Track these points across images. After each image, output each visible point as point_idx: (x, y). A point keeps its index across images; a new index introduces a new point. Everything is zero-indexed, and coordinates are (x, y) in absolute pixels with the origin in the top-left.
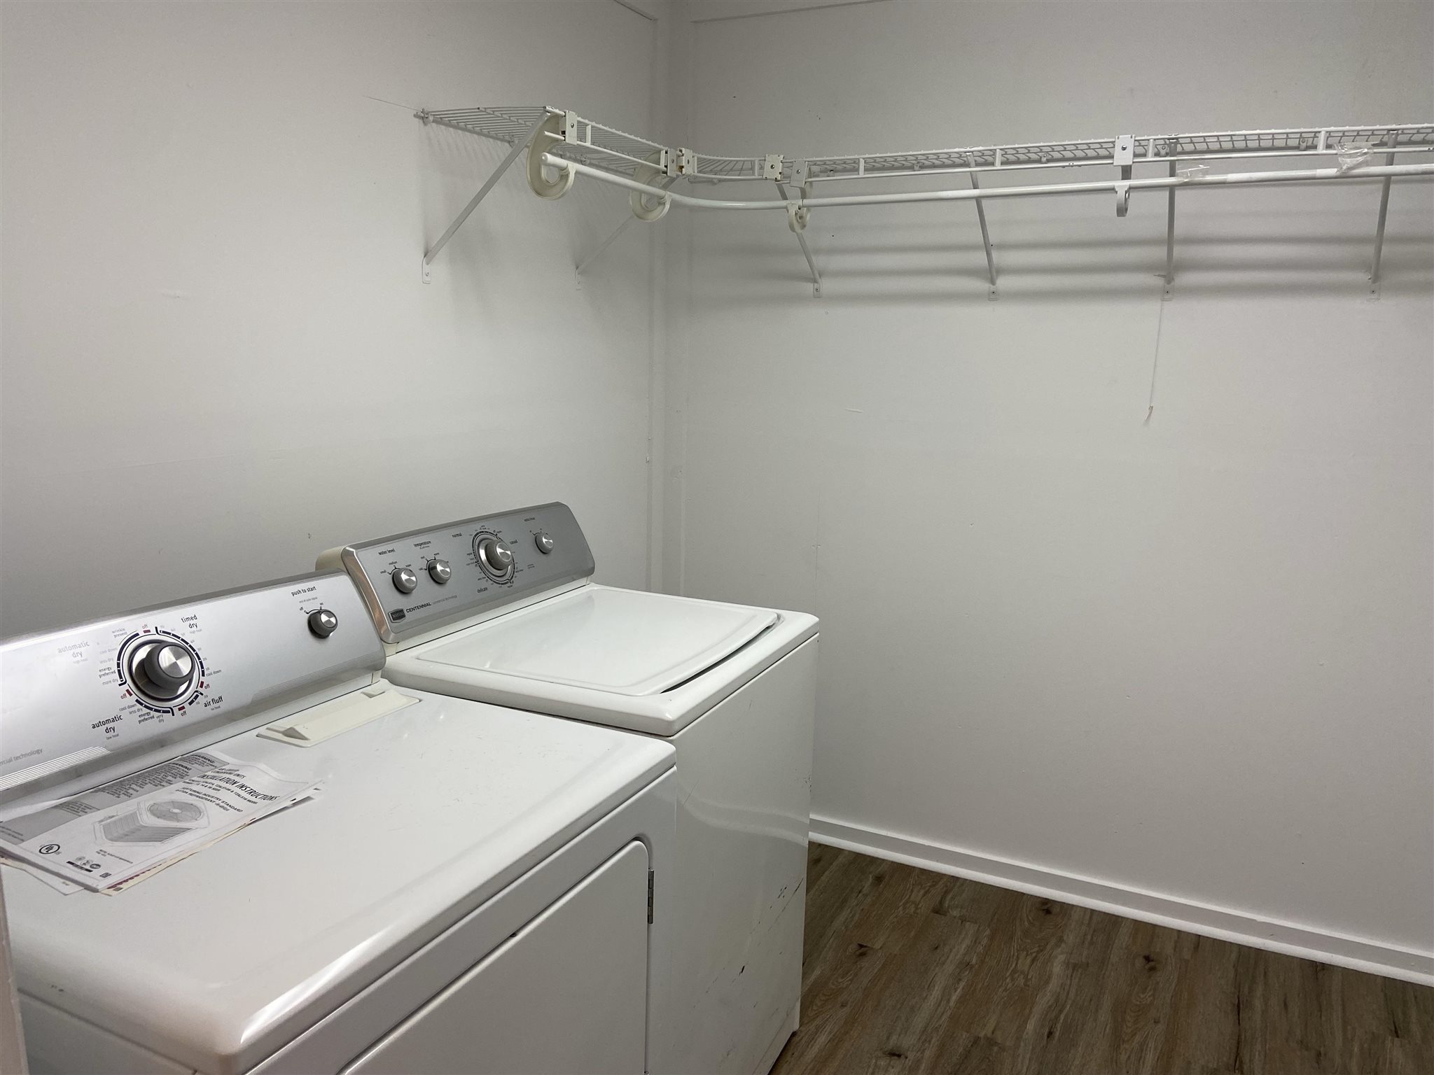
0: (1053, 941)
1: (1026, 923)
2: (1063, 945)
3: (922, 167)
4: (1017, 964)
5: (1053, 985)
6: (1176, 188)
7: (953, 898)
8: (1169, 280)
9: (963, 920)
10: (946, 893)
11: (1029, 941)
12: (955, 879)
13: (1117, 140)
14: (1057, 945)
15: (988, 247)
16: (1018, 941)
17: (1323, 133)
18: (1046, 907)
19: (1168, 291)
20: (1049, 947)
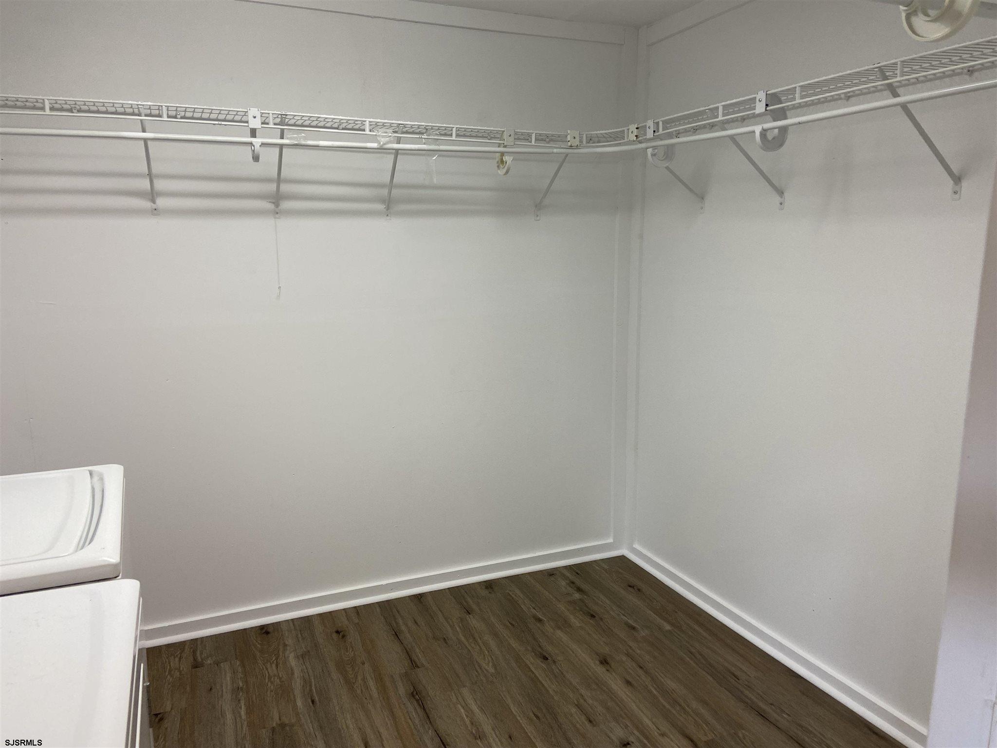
0: (281, 648)
1: (258, 645)
2: (288, 648)
3: (79, 111)
4: (268, 673)
5: (297, 673)
6: (284, 146)
7: (201, 654)
8: (277, 205)
9: (217, 663)
10: (194, 652)
11: (267, 655)
12: (194, 641)
13: (249, 111)
14: (285, 650)
15: (150, 176)
16: (260, 659)
17: (367, 122)
18: (264, 631)
19: (277, 213)
20: (281, 653)
